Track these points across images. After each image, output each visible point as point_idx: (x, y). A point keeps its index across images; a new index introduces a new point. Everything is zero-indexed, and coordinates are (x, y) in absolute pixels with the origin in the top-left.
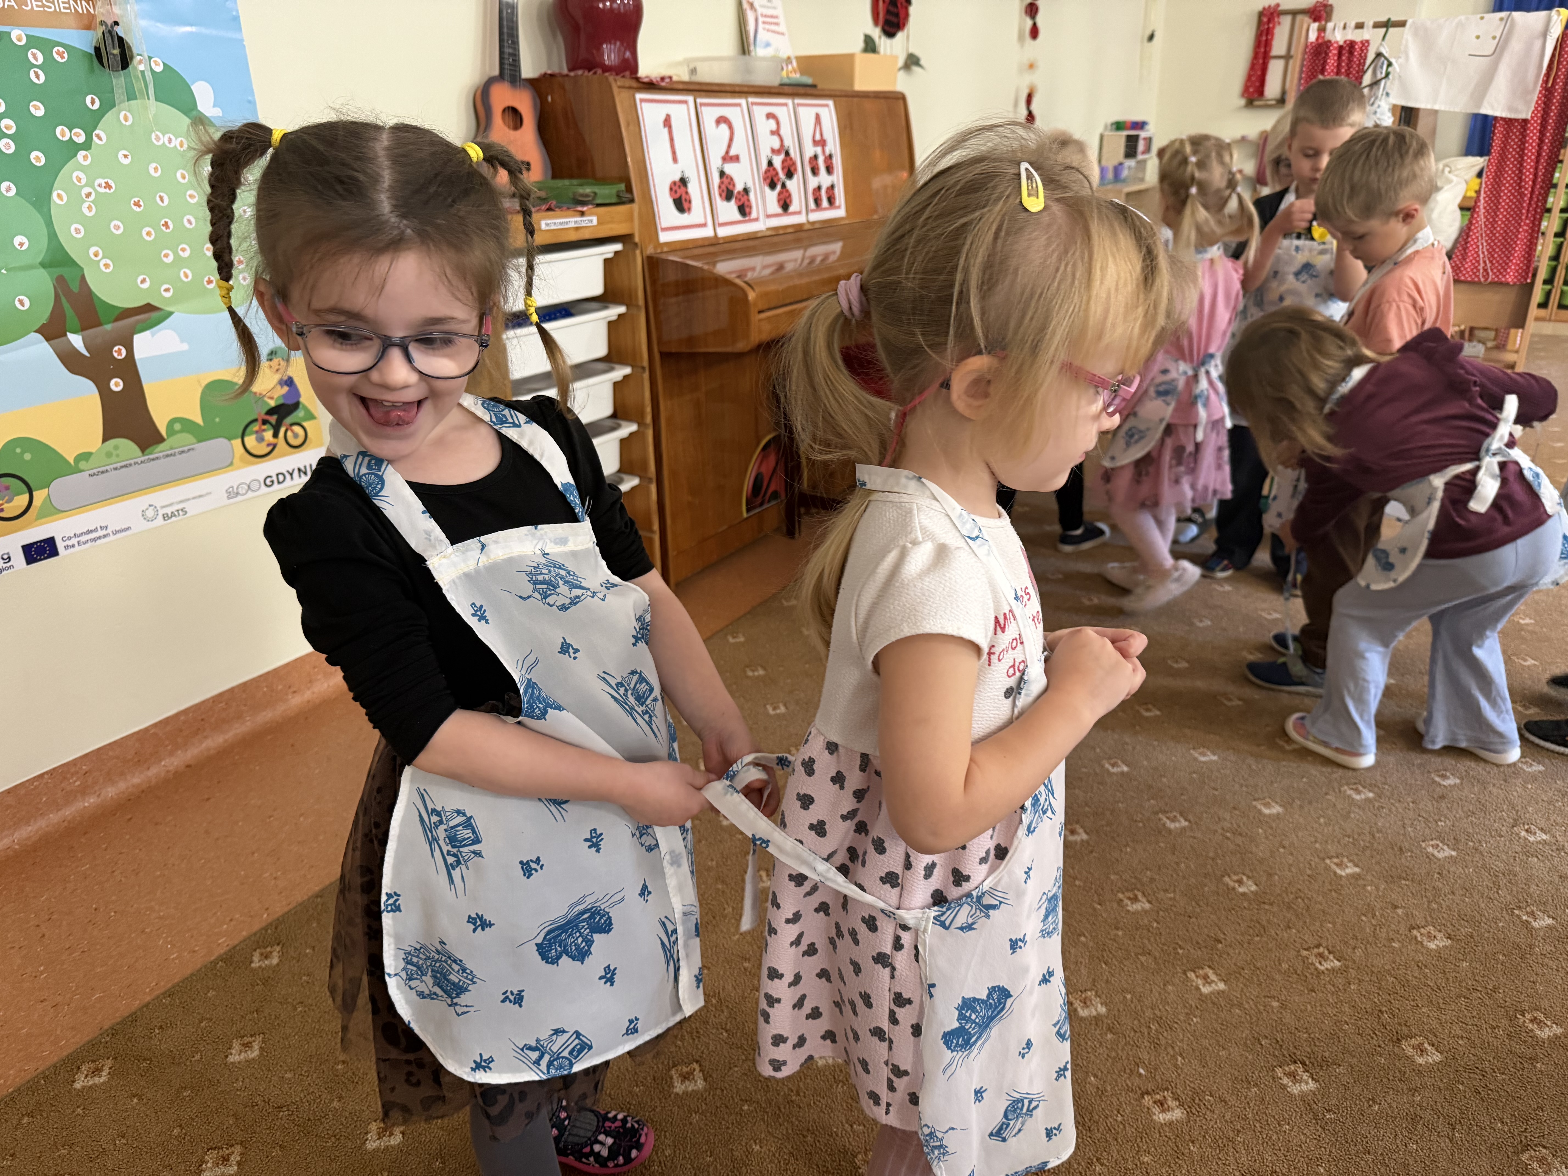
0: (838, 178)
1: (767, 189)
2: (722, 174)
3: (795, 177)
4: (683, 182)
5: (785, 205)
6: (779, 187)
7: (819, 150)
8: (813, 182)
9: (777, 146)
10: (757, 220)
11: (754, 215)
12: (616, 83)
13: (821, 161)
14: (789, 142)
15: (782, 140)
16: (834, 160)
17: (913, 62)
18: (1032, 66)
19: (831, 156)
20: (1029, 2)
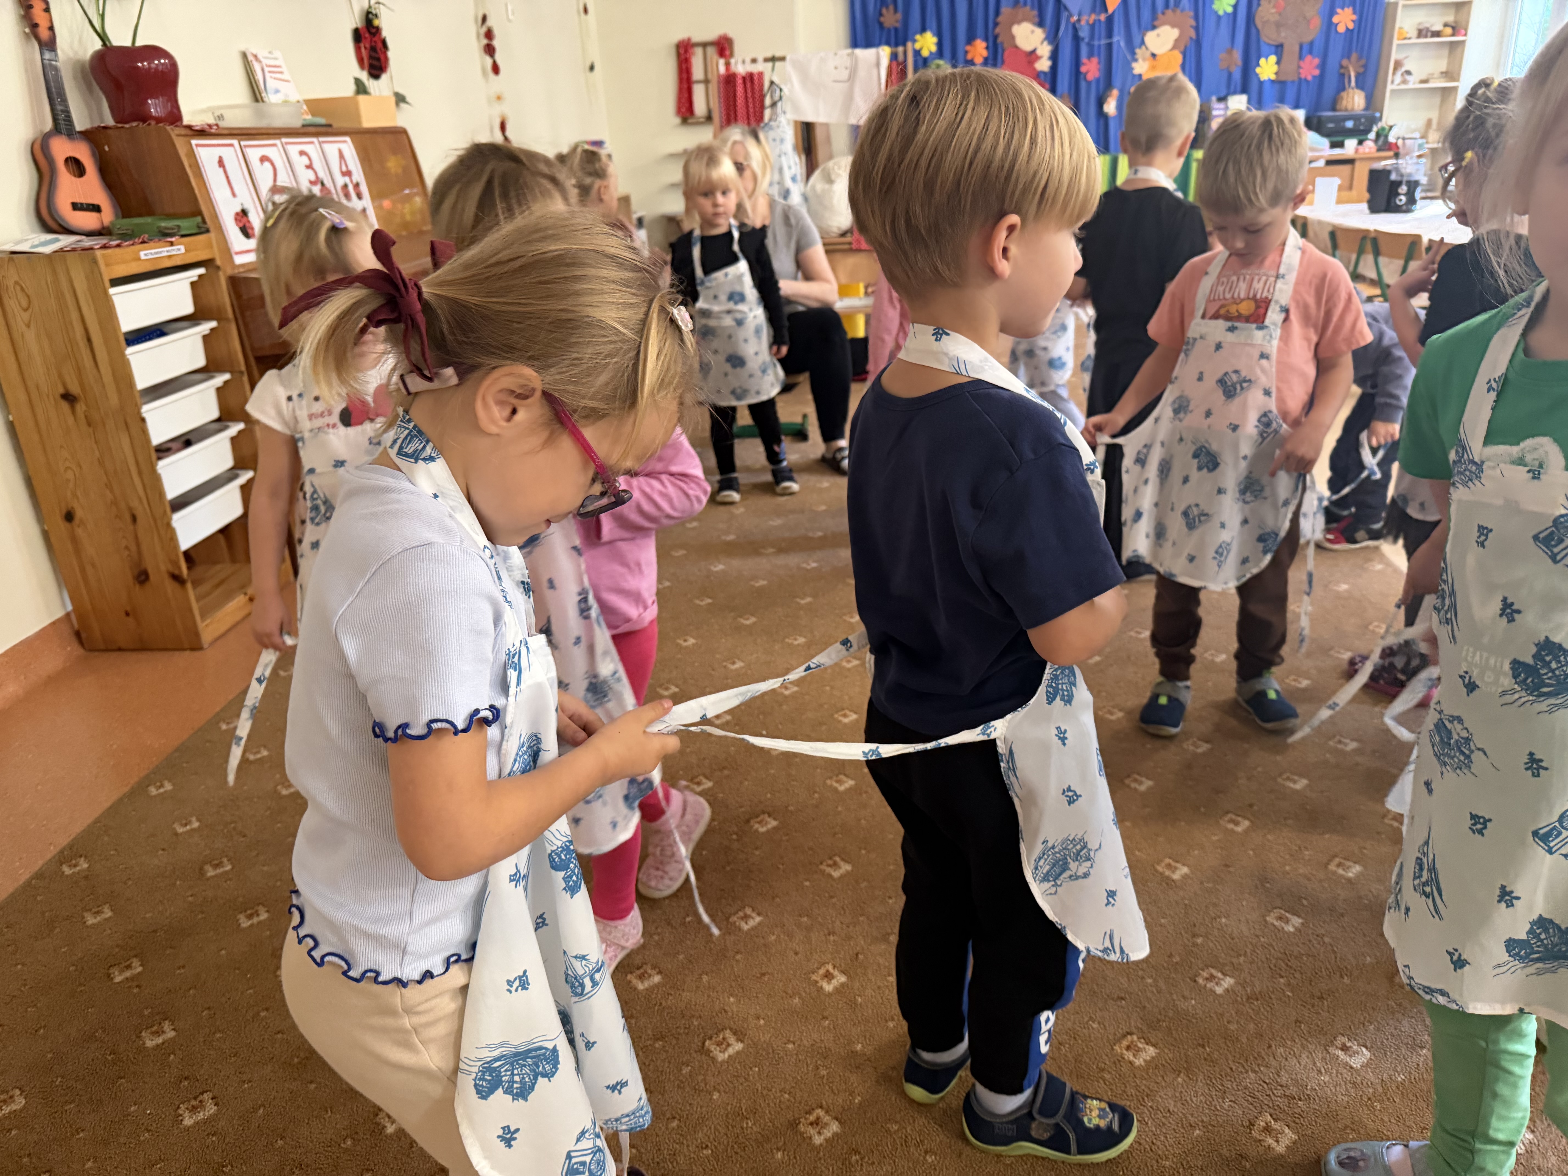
0: (367, 202)
4: (244, 213)
7: (347, 179)
9: (313, 178)
12: (174, 132)
13: (351, 188)
14: (322, 174)
15: (316, 173)
16: (361, 187)
17: (400, 99)
18: (499, 98)
19: (358, 184)
20: (486, 41)
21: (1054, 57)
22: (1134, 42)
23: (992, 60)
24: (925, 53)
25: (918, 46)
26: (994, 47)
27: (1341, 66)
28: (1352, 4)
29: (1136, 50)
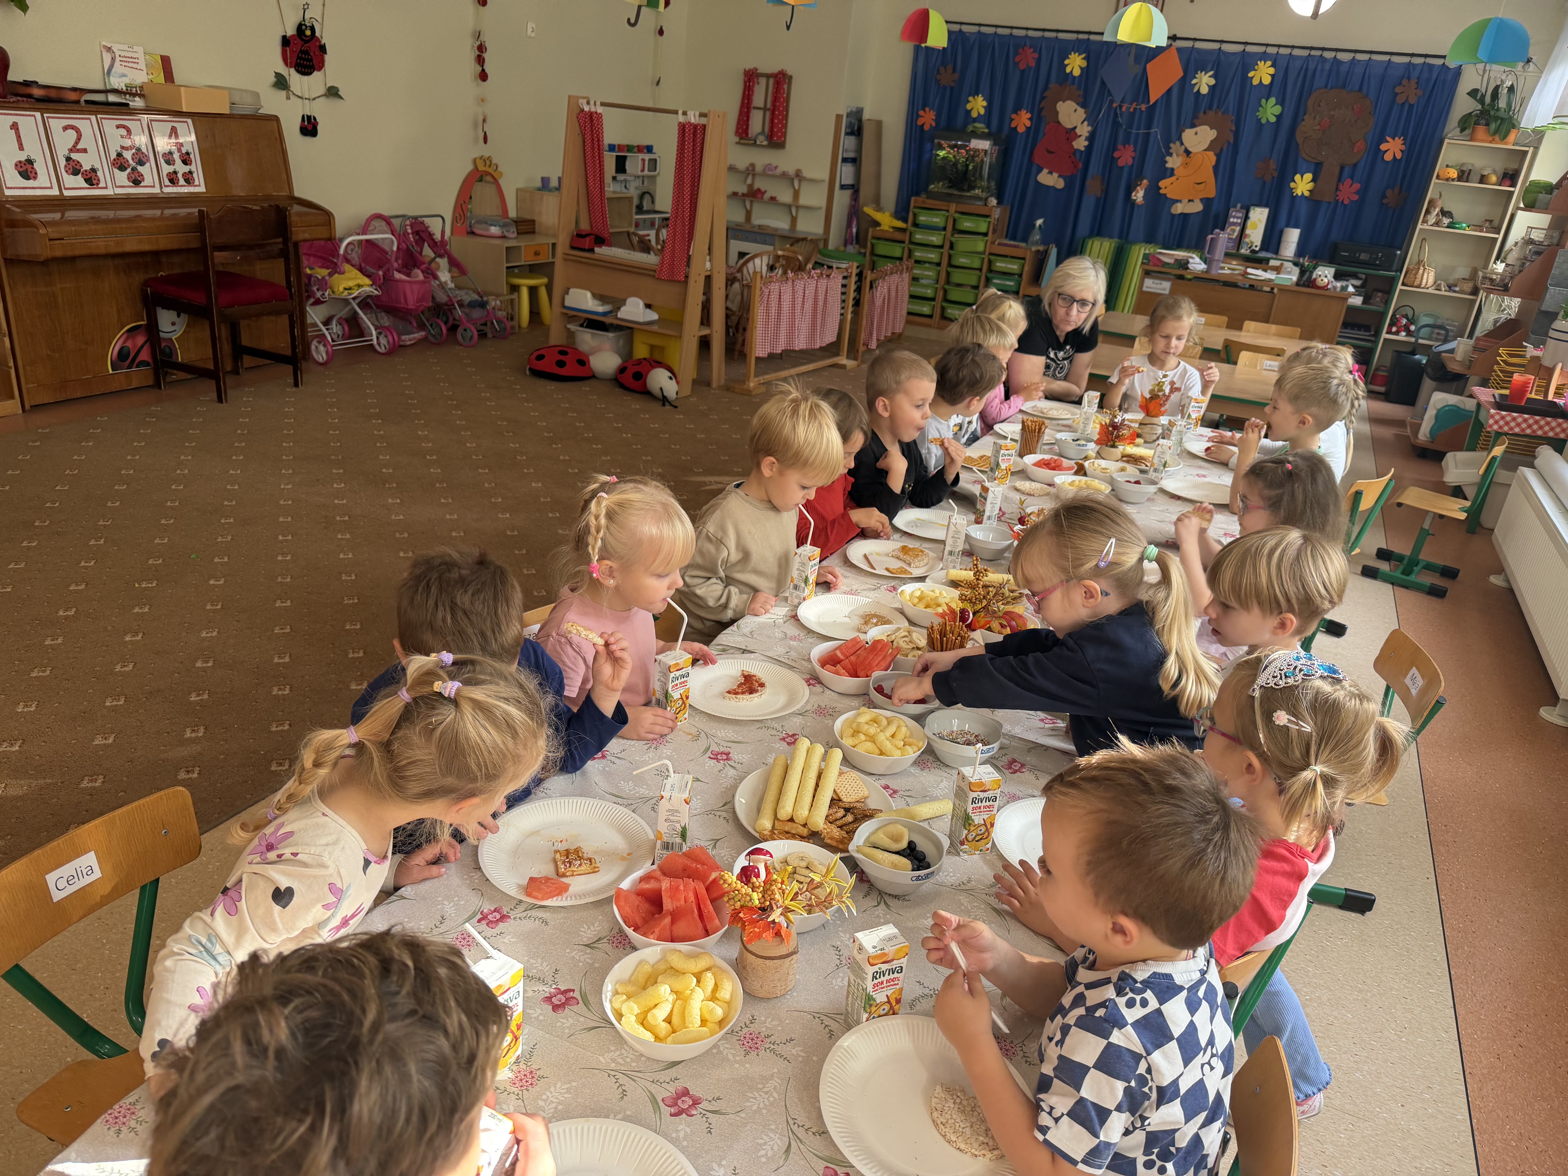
0: (196, 167)
1: (116, 171)
2: (68, 159)
3: (148, 164)
4: (29, 161)
5: (137, 182)
6: (129, 170)
7: (174, 149)
8: (166, 169)
9: (127, 144)
10: (106, 188)
11: (102, 184)
13: (176, 156)
16: (192, 156)
17: (333, 92)
18: (483, 100)
19: (188, 154)
20: (477, 53)
21: (1091, 138)
22: (1172, 136)
23: (1034, 132)
24: (974, 114)
25: (969, 107)
26: (1037, 119)
27: (1384, 196)
28: (1404, 134)
29: (1172, 145)
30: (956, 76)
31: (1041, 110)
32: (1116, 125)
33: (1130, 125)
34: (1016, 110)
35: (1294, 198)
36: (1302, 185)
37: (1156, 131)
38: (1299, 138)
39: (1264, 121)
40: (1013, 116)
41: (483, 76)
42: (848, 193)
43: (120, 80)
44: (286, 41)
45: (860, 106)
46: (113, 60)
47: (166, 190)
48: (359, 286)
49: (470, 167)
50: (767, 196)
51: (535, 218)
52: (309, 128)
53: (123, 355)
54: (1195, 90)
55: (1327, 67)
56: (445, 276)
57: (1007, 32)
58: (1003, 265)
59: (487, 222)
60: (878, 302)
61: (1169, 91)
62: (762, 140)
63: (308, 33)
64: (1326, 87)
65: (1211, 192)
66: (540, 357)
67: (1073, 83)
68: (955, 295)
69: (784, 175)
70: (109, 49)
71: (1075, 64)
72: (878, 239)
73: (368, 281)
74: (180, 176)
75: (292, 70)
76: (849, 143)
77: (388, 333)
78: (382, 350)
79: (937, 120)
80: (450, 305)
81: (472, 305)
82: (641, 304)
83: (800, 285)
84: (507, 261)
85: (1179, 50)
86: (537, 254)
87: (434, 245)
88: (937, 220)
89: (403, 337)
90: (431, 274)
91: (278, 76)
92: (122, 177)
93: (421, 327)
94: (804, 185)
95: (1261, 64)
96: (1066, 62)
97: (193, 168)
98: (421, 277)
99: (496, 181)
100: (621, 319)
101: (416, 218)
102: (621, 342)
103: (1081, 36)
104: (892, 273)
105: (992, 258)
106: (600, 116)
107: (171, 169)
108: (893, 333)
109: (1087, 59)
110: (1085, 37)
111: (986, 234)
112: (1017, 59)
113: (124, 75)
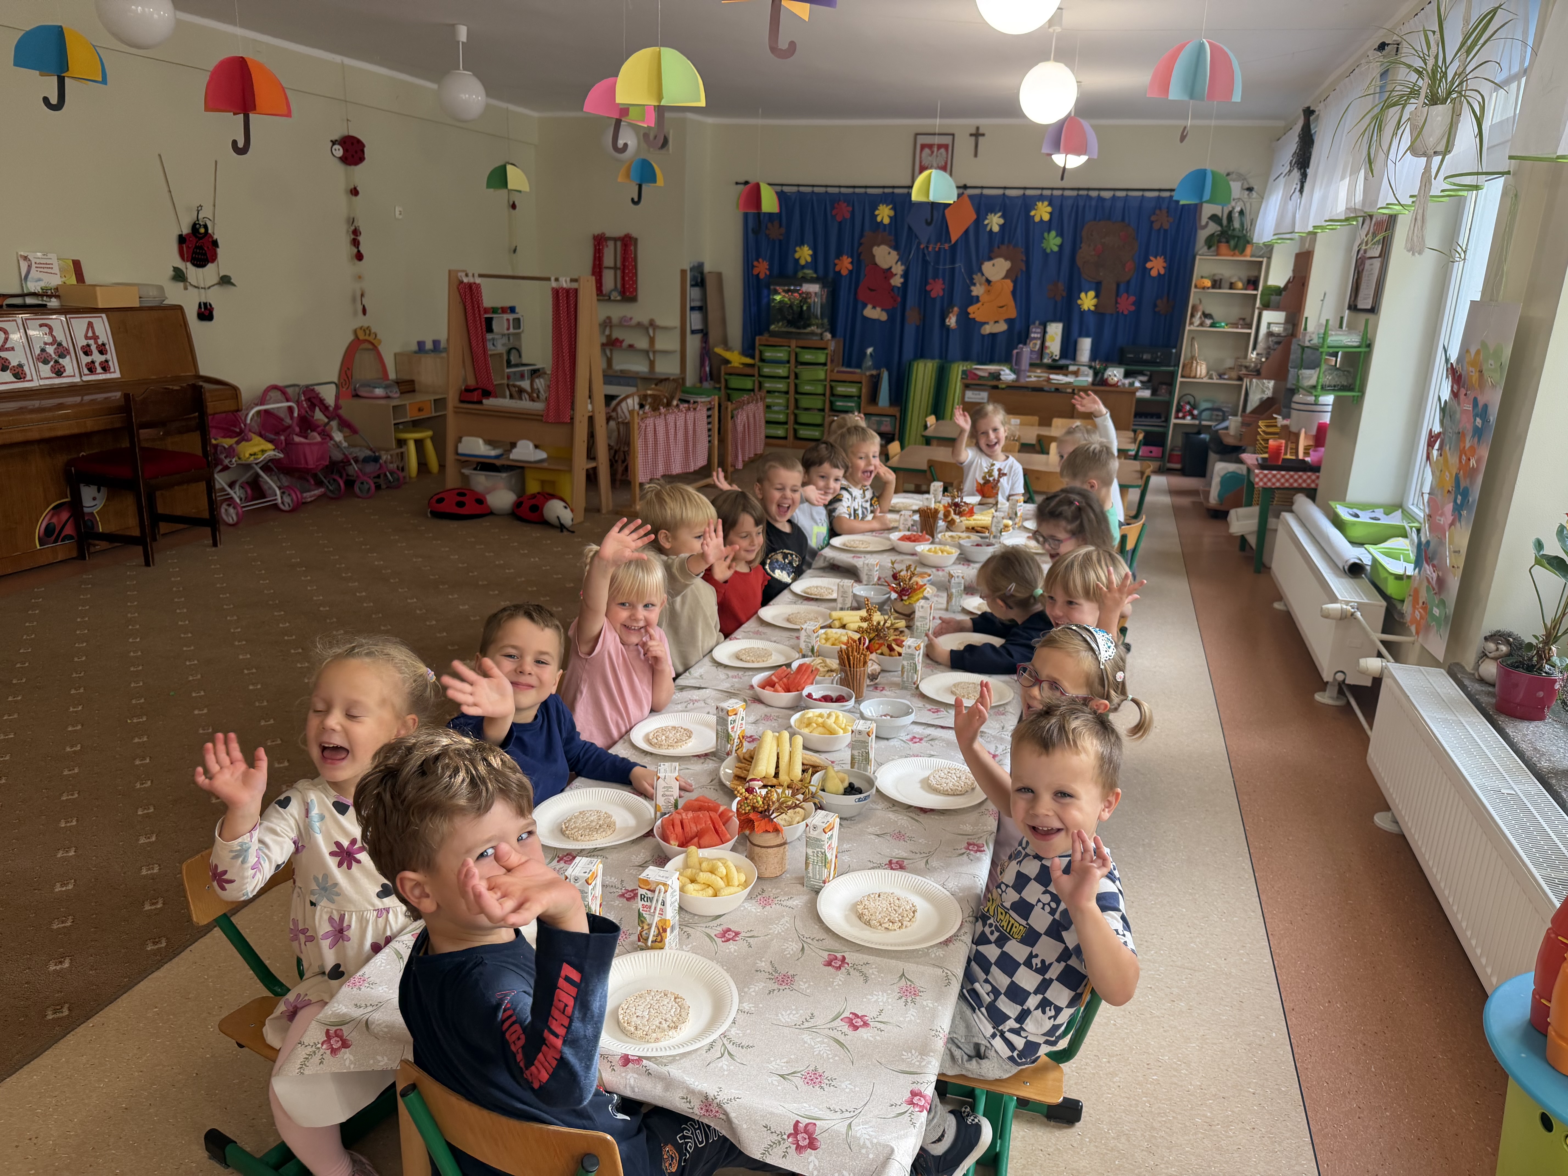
0: (112, 356)
1: (40, 365)
3: (68, 357)
5: (59, 373)
6: (52, 363)
7: (91, 342)
8: (85, 360)
9: (49, 341)
10: (32, 380)
11: (28, 377)
13: (94, 348)
14: (60, 337)
15: (54, 337)
16: (107, 347)
17: (225, 281)
18: (360, 277)
19: (103, 345)
20: (353, 237)
21: (906, 275)
22: (973, 269)
23: (856, 273)
24: (802, 262)
25: (797, 256)
26: (858, 262)
27: (1155, 306)
28: (1164, 254)
29: (974, 276)
30: (783, 230)
31: (859, 255)
32: (925, 263)
33: (937, 262)
34: (839, 255)
35: (1082, 313)
36: (1088, 301)
37: (960, 265)
38: (1079, 262)
39: (1048, 251)
40: (836, 261)
41: (359, 257)
42: (698, 337)
43: (36, 284)
44: (182, 239)
45: (701, 260)
46: (30, 267)
47: (85, 378)
48: (263, 451)
49: (351, 337)
50: (625, 344)
51: (414, 378)
52: (206, 313)
53: (49, 531)
54: (988, 229)
55: (1094, 203)
56: (338, 436)
57: (822, 190)
58: (843, 389)
59: (371, 385)
60: (740, 428)
61: (966, 232)
62: (615, 296)
63: (202, 230)
64: (1095, 219)
65: (1013, 313)
66: (440, 500)
67: (885, 230)
68: (804, 418)
69: (639, 325)
70: (25, 258)
71: (884, 214)
72: (730, 374)
73: (270, 446)
74: (97, 364)
75: (189, 265)
76: (694, 293)
77: (292, 492)
78: (287, 508)
79: (771, 269)
80: (346, 462)
81: (366, 460)
82: (531, 445)
83: (671, 418)
84: (394, 419)
85: (971, 197)
86: (420, 410)
87: (325, 408)
88: (781, 355)
89: (305, 495)
90: (326, 435)
91: (176, 270)
92: (46, 370)
93: (319, 484)
94: (658, 332)
95: (1039, 204)
96: (877, 212)
97: (108, 357)
98: (319, 439)
99: (375, 348)
100: (513, 460)
101: (307, 387)
102: (513, 481)
103: (886, 190)
104: (748, 403)
105: (833, 384)
106: (478, 286)
107: (89, 359)
108: (756, 455)
109: (894, 208)
110: (890, 190)
111: (825, 364)
112: (834, 213)
113: (40, 280)
